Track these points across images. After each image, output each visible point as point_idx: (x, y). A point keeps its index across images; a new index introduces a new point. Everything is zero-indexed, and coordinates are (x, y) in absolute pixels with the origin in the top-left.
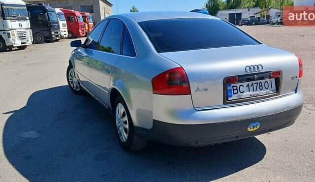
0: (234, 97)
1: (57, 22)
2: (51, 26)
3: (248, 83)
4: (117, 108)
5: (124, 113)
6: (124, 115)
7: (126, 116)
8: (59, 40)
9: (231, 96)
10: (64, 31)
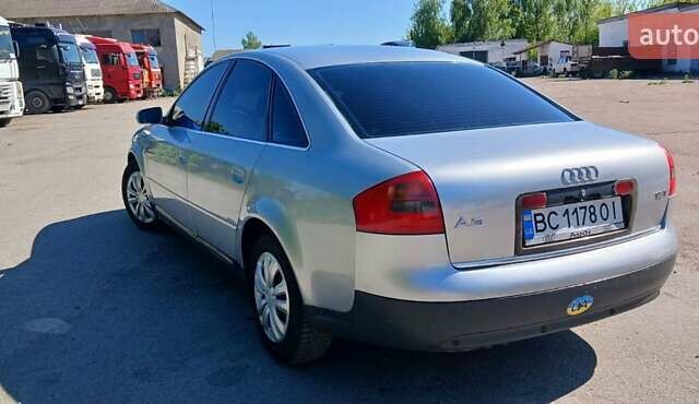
0: (538, 239)
1: (80, 66)
2: (66, 74)
3: (566, 207)
4: (259, 264)
5: (278, 274)
6: (277, 279)
7: (284, 281)
8: (83, 105)
9: (531, 237)
10: (95, 85)
